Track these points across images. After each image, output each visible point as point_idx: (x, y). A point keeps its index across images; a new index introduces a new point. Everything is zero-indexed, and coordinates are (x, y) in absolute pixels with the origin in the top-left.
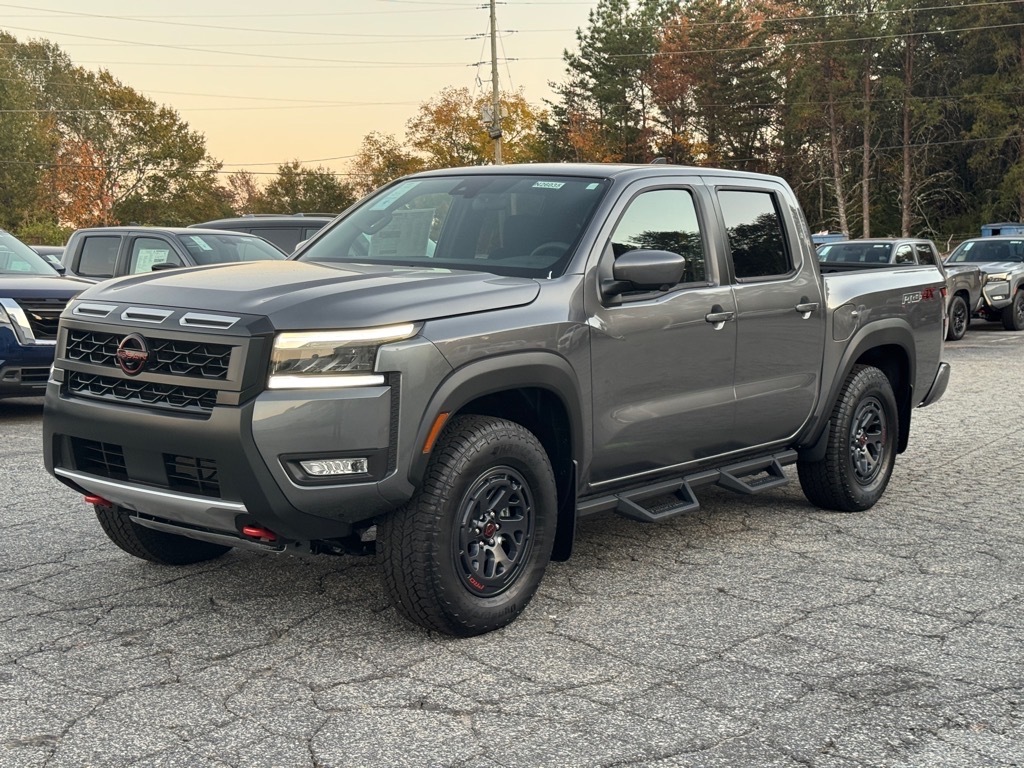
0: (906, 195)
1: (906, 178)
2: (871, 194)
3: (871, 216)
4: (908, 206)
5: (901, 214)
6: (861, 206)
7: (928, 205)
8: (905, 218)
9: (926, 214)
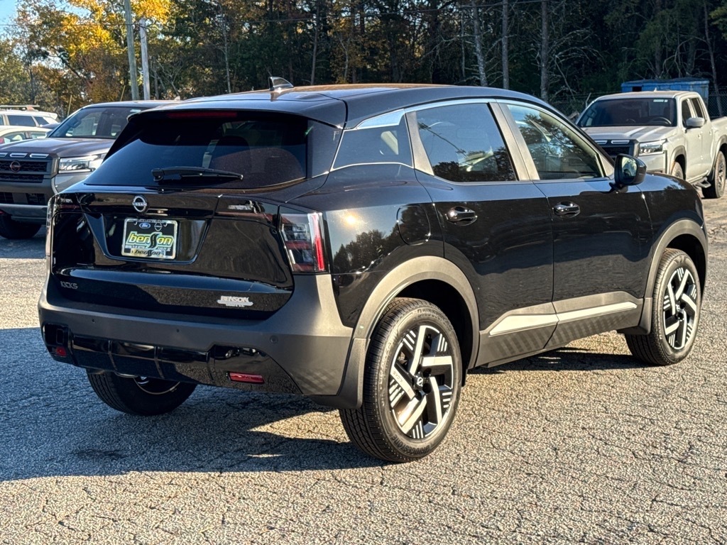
0: (544, 53)
1: (545, 37)
2: (510, 52)
3: (510, 74)
4: (547, 65)
5: (540, 72)
6: (500, 65)
7: (566, 63)
8: (544, 76)
9: (565, 74)
